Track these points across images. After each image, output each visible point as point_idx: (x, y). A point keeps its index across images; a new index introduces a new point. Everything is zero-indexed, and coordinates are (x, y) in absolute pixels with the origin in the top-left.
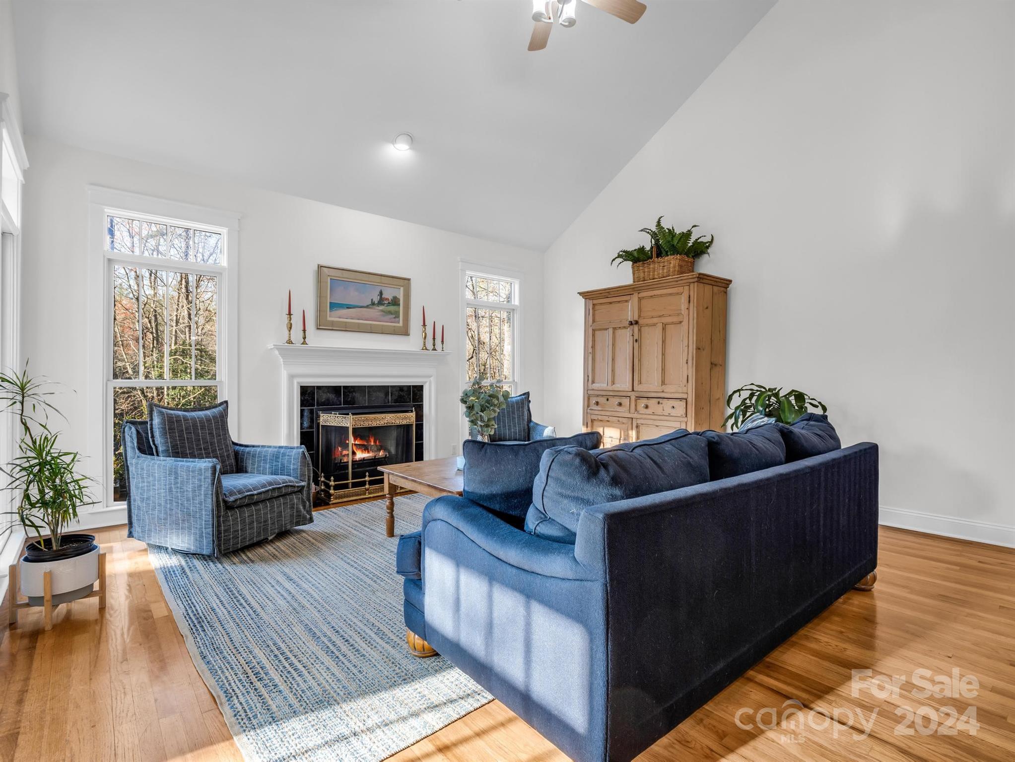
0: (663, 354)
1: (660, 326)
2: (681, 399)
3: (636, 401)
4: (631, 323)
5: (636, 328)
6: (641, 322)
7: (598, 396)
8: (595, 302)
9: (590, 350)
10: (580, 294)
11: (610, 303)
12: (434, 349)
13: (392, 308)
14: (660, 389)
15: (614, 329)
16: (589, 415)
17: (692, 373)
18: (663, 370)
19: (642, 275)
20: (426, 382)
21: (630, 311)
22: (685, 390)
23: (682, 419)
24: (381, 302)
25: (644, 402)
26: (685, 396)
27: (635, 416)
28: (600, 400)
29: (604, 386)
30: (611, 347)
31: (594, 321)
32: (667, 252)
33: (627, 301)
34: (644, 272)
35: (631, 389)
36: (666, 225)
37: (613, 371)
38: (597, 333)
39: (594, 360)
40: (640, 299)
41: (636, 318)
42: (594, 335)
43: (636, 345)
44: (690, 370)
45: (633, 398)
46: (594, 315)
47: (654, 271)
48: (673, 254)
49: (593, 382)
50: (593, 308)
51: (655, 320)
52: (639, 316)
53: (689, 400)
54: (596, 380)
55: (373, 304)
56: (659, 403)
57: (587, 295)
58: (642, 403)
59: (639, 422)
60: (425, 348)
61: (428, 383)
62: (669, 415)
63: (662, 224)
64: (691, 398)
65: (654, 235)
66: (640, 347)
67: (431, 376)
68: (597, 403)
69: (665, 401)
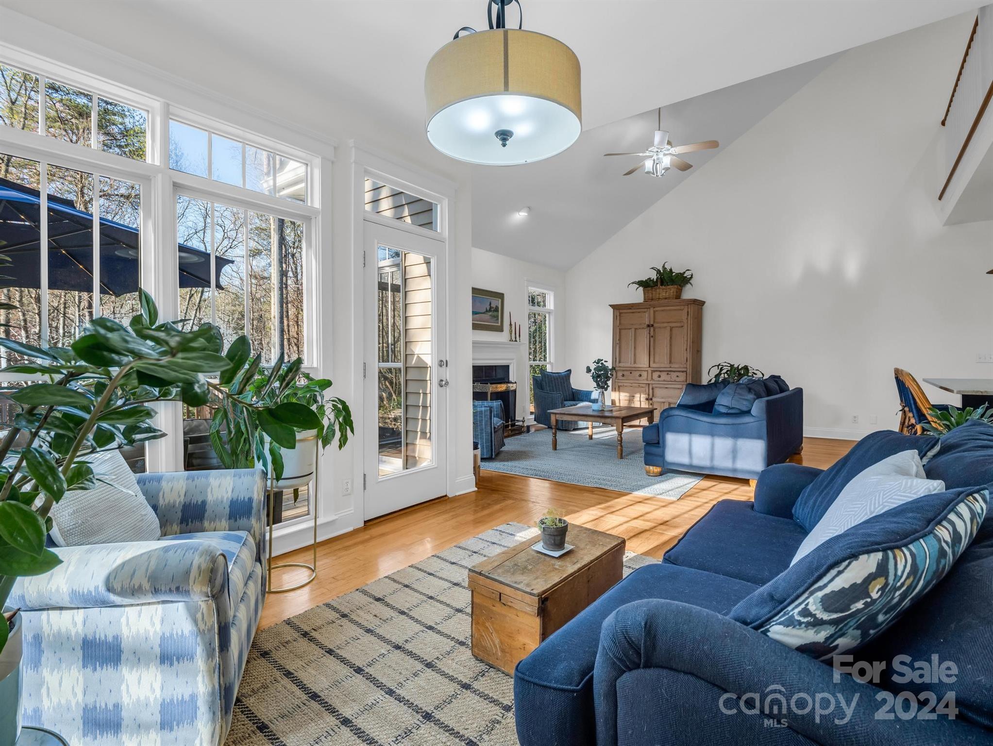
0: (671, 345)
1: (669, 329)
2: (683, 372)
3: (652, 373)
4: (648, 326)
5: (652, 329)
6: (655, 325)
7: (623, 371)
8: (621, 311)
9: (618, 342)
10: (610, 306)
11: (633, 313)
12: (516, 341)
13: (495, 313)
14: (668, 366)
15: (636, 329)
16: (616, 383)
17: (689, 356)
18: (670, 355)
19: (651, 295)
20: (511, 363)
21: (646, 318)
22: (685, 366)
23: (683, 383)
24: (490, 310)
25: (657, 374)
26: (685, 370)
27: (651, 382)
28: (625, 373)
29: (628, 365)
30: (633, 340)
31: (620, 323)
32: (667, 283)
33: (645, 312)
34: (652, 294)
35: (648, 366)
36: (668, 267)
37: (635, 355)
38: (622, 331)
39: (620, 348)
40: (654, 312)
41: (652, 323)
42: (620, 332)
43: (652, 339)
44: (688, 354)
45: (650, 372)
46: (620, 320)
47: (659, 294)
48: (672, 285)
49: (620, 362)
50: (620, 316)
51: (665, 325)
52: (654, 322)
53: (688, 371)
54: (622, 360)
55: (487, 311)
56: (668, 374)
57: (614, 307)
58: (656, 375)
59: (654, 386)
60: (511, 340)
61: (512, 364)
62: (675, 381)
63: (666, 266)
64: (689, 371)
65: (658, 271)
66: (654, 340)
67: (513, 359)
68: (623, 375)
69: (672, 373)
